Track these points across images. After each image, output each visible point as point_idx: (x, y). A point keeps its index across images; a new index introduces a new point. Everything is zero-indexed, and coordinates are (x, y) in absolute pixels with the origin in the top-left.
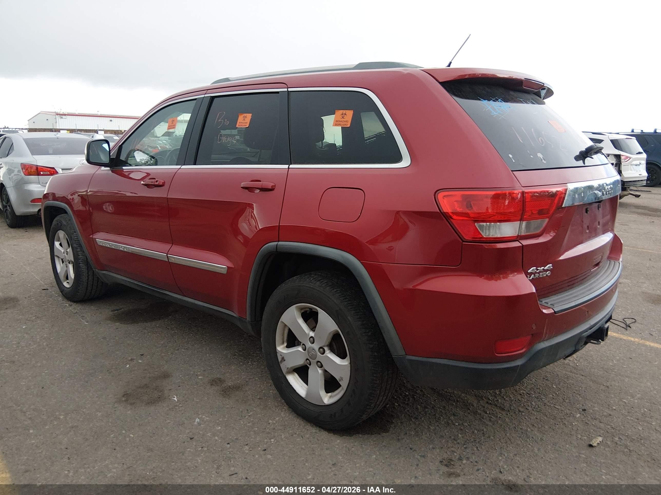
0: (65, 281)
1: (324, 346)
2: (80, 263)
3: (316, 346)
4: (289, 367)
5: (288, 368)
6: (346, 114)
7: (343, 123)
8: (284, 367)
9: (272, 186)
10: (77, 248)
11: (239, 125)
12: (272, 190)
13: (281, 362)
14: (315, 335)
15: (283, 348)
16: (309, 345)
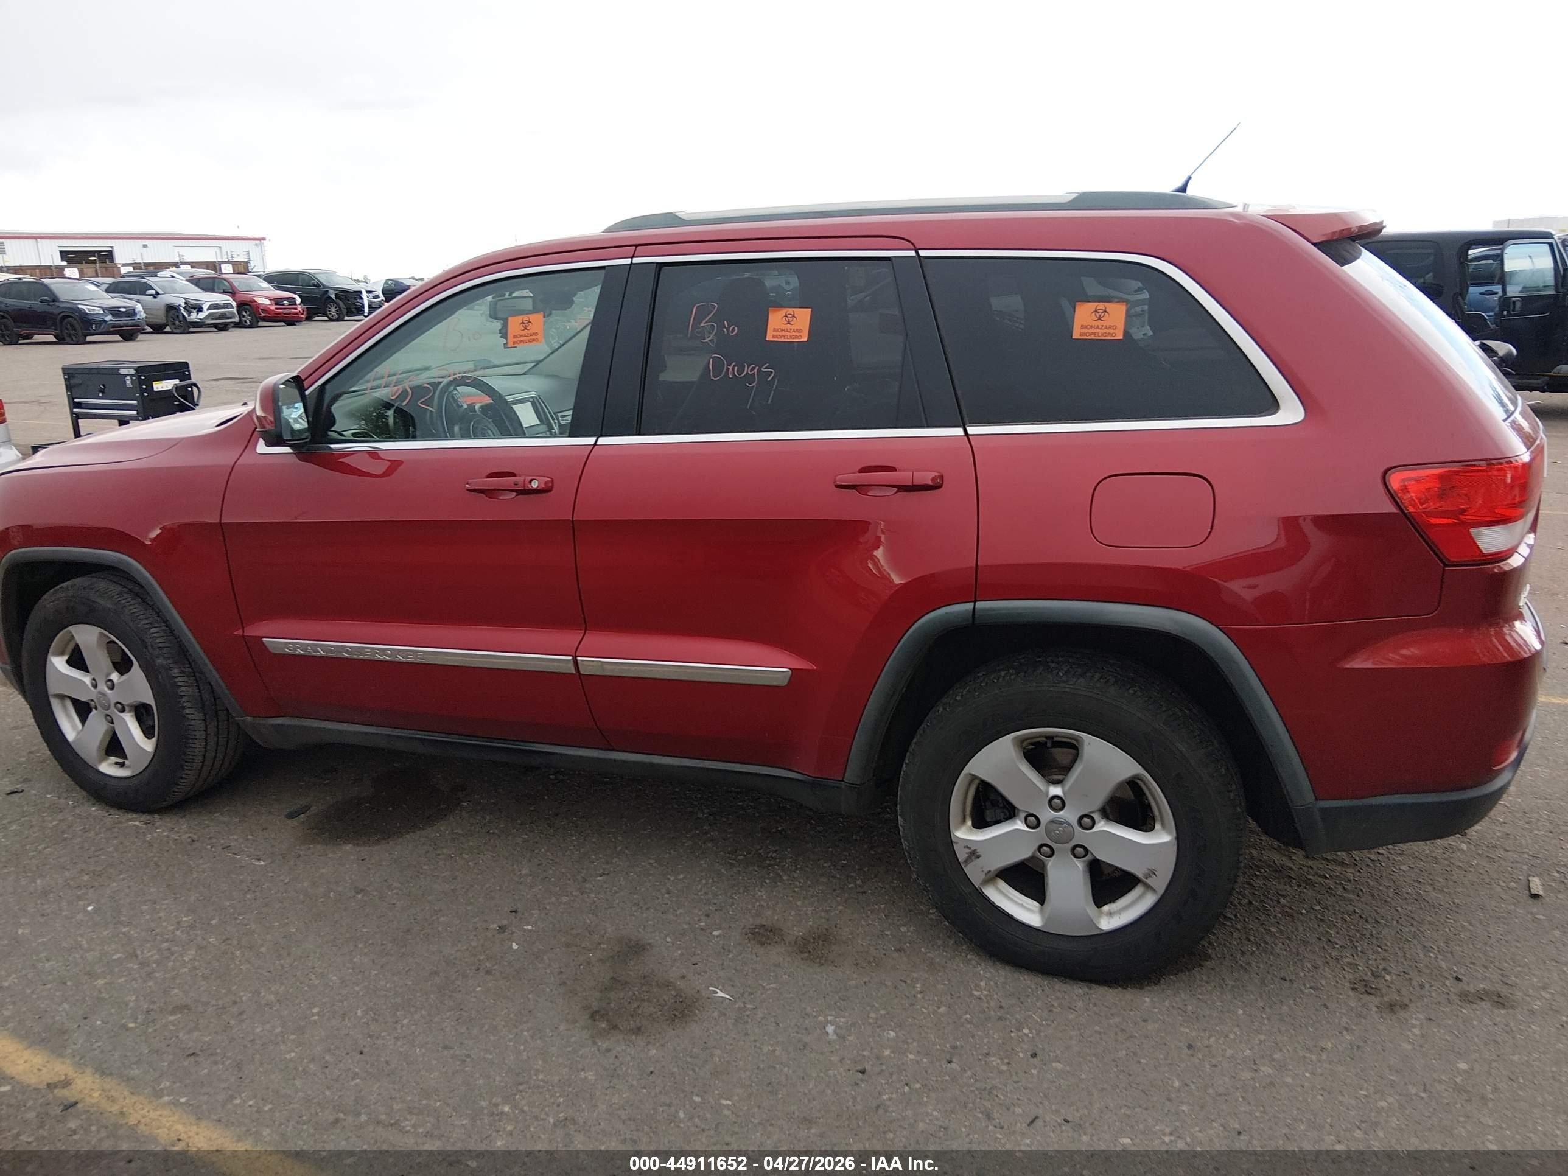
0: (101, 761)
1: (1093, 812)
2: (184, 708)
3: (1069, 815)
4: (992, 869)
5: (989, 872)
6: (1105, 311)
7: (1103, 331)
8: (974, 873)
9: (933, 479)
10: (170, 669)
11: (774, 336)
12: (935, 486)
13: (966, 862)
14: (1064, 792)
15: (970, 831)
16: (1047, 815)
